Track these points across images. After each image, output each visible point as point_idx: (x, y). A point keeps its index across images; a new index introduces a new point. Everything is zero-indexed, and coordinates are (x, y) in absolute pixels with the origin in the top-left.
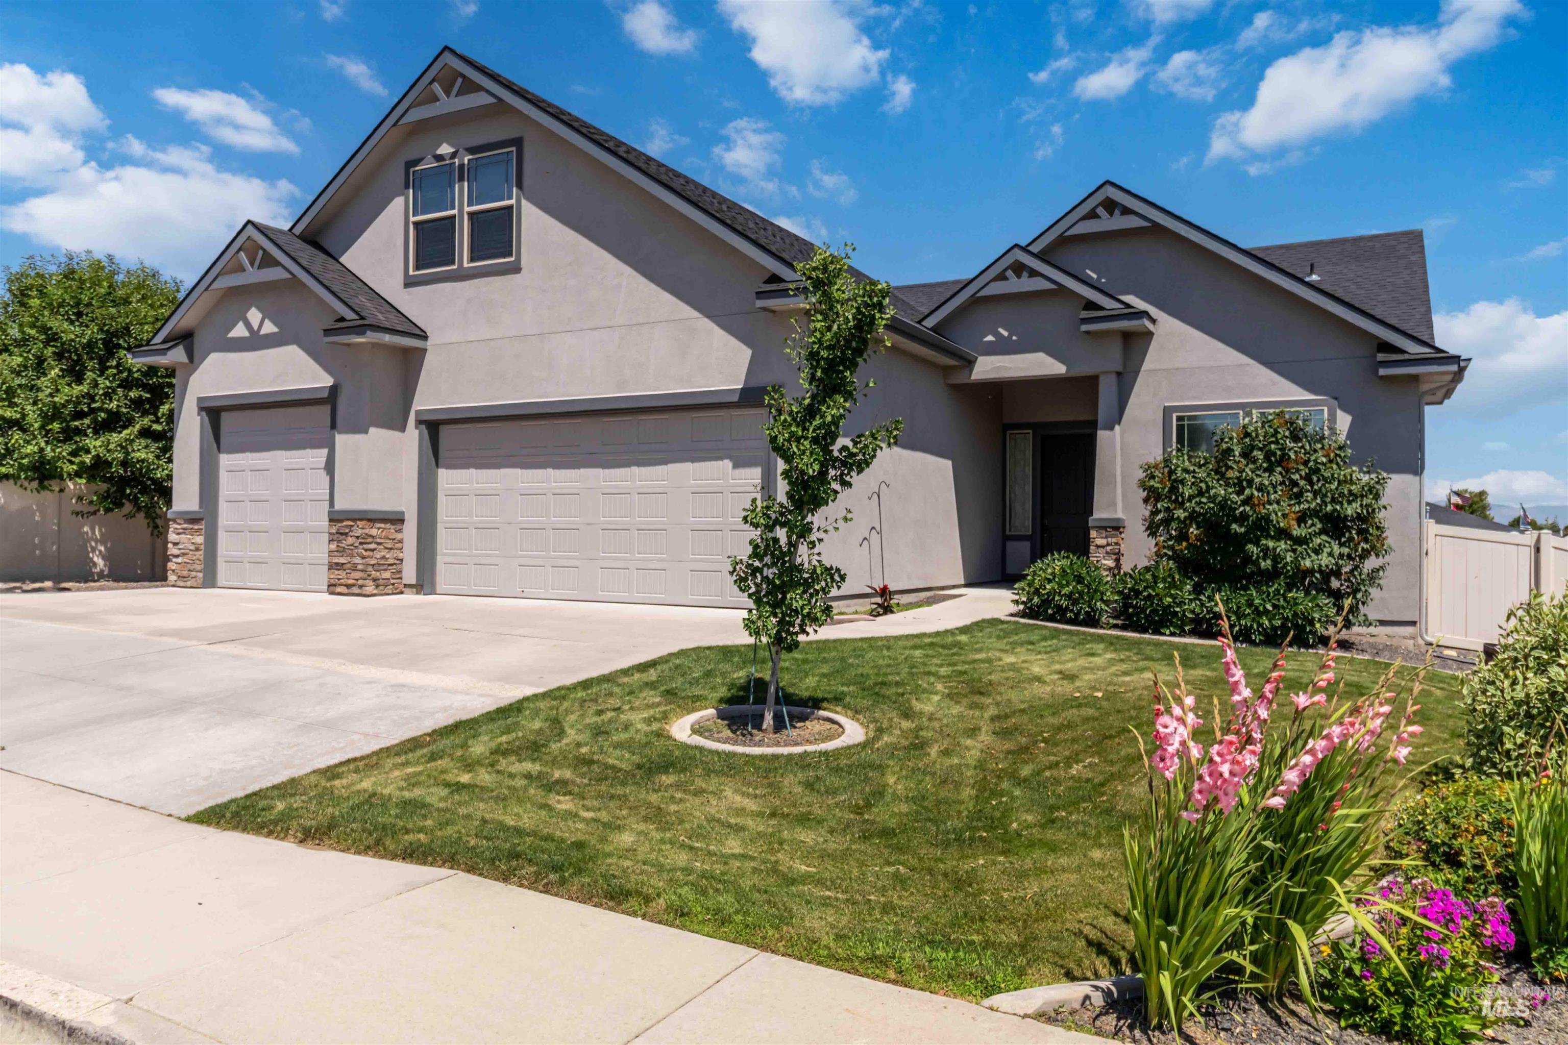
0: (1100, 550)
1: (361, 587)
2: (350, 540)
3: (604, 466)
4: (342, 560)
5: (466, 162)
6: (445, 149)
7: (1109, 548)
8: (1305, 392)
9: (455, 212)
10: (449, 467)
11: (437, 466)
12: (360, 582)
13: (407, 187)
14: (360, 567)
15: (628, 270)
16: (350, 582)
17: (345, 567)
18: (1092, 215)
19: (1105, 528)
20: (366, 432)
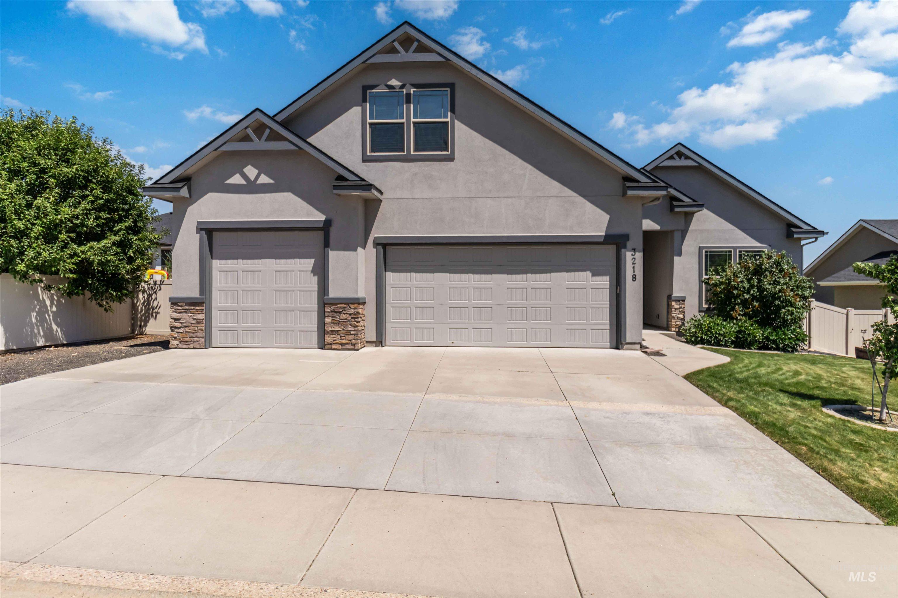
0: (677, 310)
1: (353, 345)
2: (343, 316)
3: (508, 273)
4: (337, 329)
5: (412, 92)
6: (394, 82)
7: (681, 310)
8: (757, 242)
9: (404, 120)
10: (393, 271)
11: (385, 271)
12: (353, 342)
13: (364, 100)
14: (352, 332)
15: (530, 167)
16: (344, 342)
17: (339, 333)
18: (671, 158)
19: (679, 301)
20: (355, 250)
